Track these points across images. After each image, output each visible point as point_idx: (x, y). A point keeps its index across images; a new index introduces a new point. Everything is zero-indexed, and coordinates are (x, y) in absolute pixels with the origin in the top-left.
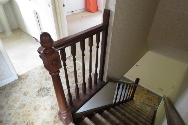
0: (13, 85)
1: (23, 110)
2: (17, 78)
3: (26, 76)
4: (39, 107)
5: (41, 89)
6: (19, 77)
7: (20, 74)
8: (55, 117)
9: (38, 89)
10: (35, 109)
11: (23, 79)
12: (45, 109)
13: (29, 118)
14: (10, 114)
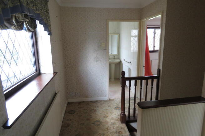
0: (106, 101)
1: (106, 111)
2: (108, 99)
3: (113, 100)
4: (113, 113)
5: (117, 107)
6: (109, 99)
7: (110, 98)
8: (118, 119)
9: (116, 107)
10: (111, 113)
11: (111, 101)
12: (115, 114)
13: (107, 114)
14: (100, 110)
